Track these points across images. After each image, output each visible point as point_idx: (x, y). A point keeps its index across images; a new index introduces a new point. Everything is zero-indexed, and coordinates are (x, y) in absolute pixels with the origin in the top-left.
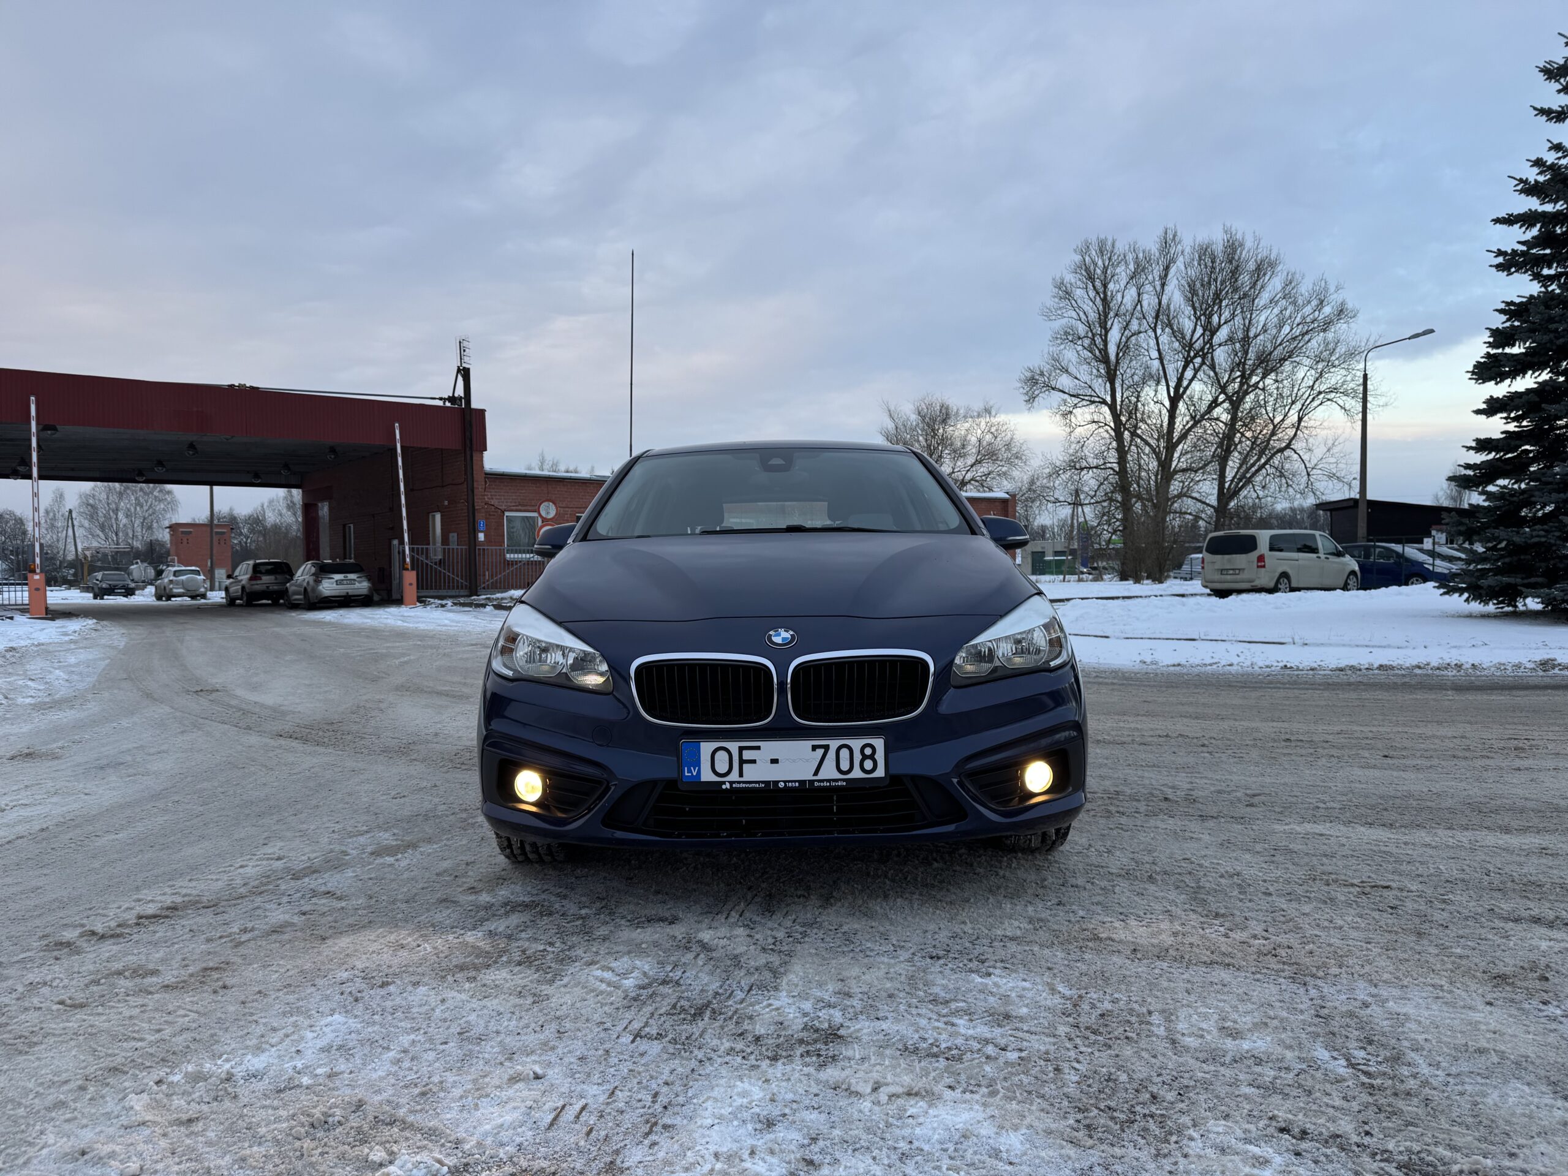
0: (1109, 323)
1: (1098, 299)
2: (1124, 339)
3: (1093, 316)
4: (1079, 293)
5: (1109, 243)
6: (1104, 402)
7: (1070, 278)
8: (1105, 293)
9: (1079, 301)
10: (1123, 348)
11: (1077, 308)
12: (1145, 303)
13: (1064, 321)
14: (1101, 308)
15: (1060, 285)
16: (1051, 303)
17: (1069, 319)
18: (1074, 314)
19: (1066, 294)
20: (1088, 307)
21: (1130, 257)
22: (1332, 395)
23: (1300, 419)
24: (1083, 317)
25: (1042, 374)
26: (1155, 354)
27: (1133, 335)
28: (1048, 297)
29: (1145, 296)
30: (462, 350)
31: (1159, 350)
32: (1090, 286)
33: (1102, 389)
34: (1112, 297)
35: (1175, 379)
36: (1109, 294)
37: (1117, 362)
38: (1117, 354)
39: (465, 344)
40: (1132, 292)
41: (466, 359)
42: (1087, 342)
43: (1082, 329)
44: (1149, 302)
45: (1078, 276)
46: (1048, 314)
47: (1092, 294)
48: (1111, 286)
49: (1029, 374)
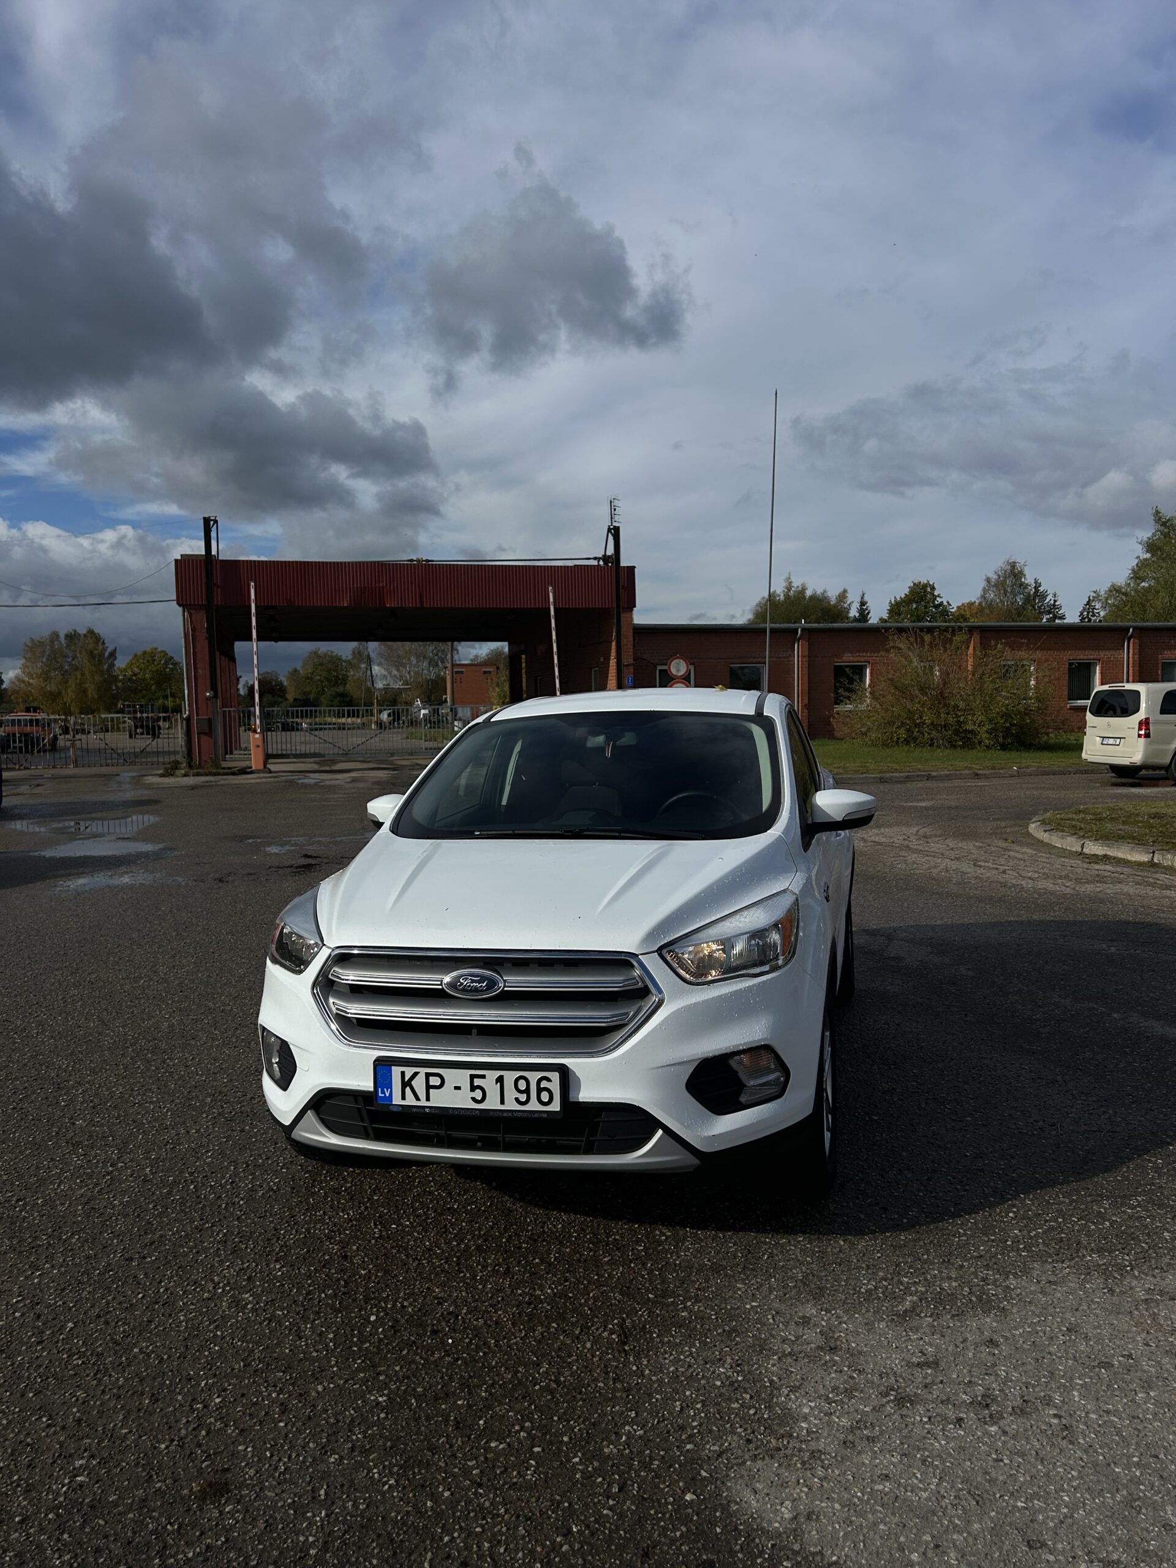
30: (613, 509)
39: (616, 503)
41: (616, 518)
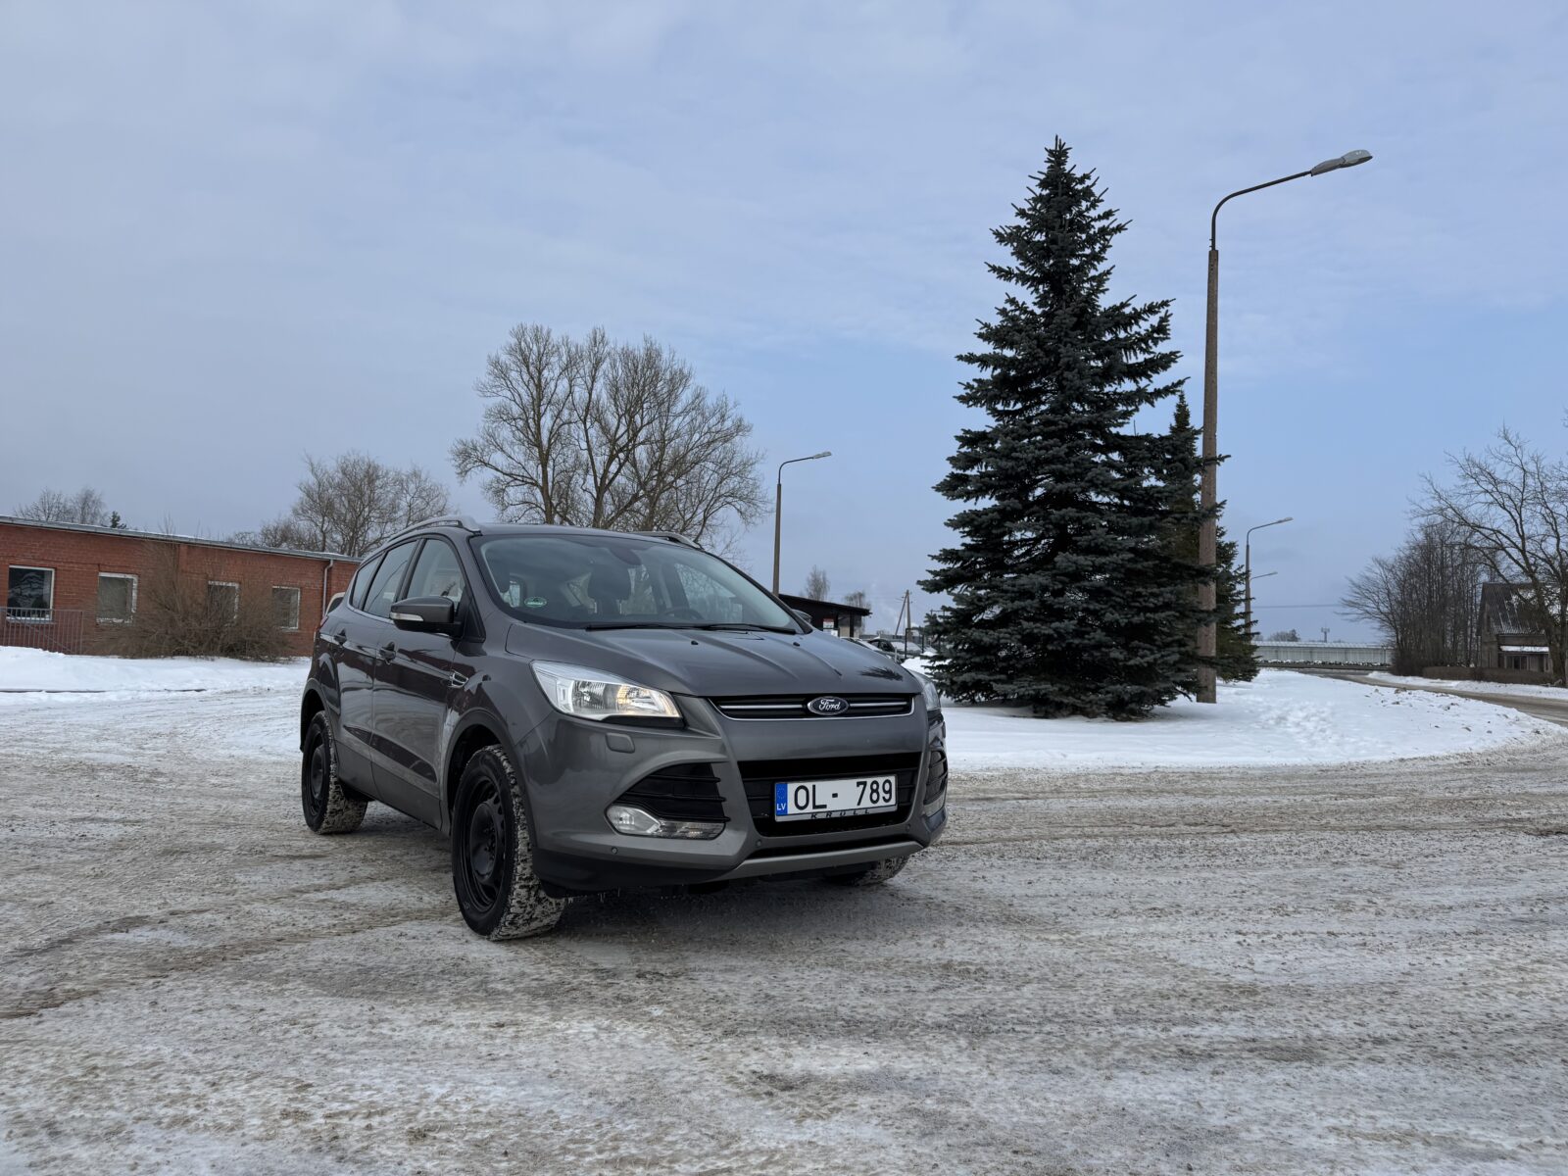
0: (543, 408)
1: (531, 384)
2: (556, 427)
3: (526, 398)
4: (514, 375)
5: (545, 332)
6: (535, 484)
7: (504, 358)
8: (539, 380)
9: (514, 382)
10: (555, 434)
11: (512, 389)
12: (577, 395)
13: (498, 400)
14: (535, 393)
15: (496, 364)
16: (487, 379)
17: (503, 397)
18: (509, 394)
19: (501, 371)
20: (522, 391)
21: (563, 350)
22: (730, 499)
23: (705, 519)
24: (518, 400)
25: (475, 449)
26: (584, 445)
27: (564, 424)
28: (484, 374)
29: (577, 389)
31: (588, 442)
32: (524, 369)
33: (534, 470)
34: (547, 383)
35: (601, 471)
36: (543, 381)
37: (549, 447)
38: (550, 440)
40: (564, 383)
42: (521, 423)
43: (516, 410)
44: (580, 393)
45: (513, 358)
46: (483, 390)
47: (526, 377)
48: (545, 373)
49: (461, 447)
